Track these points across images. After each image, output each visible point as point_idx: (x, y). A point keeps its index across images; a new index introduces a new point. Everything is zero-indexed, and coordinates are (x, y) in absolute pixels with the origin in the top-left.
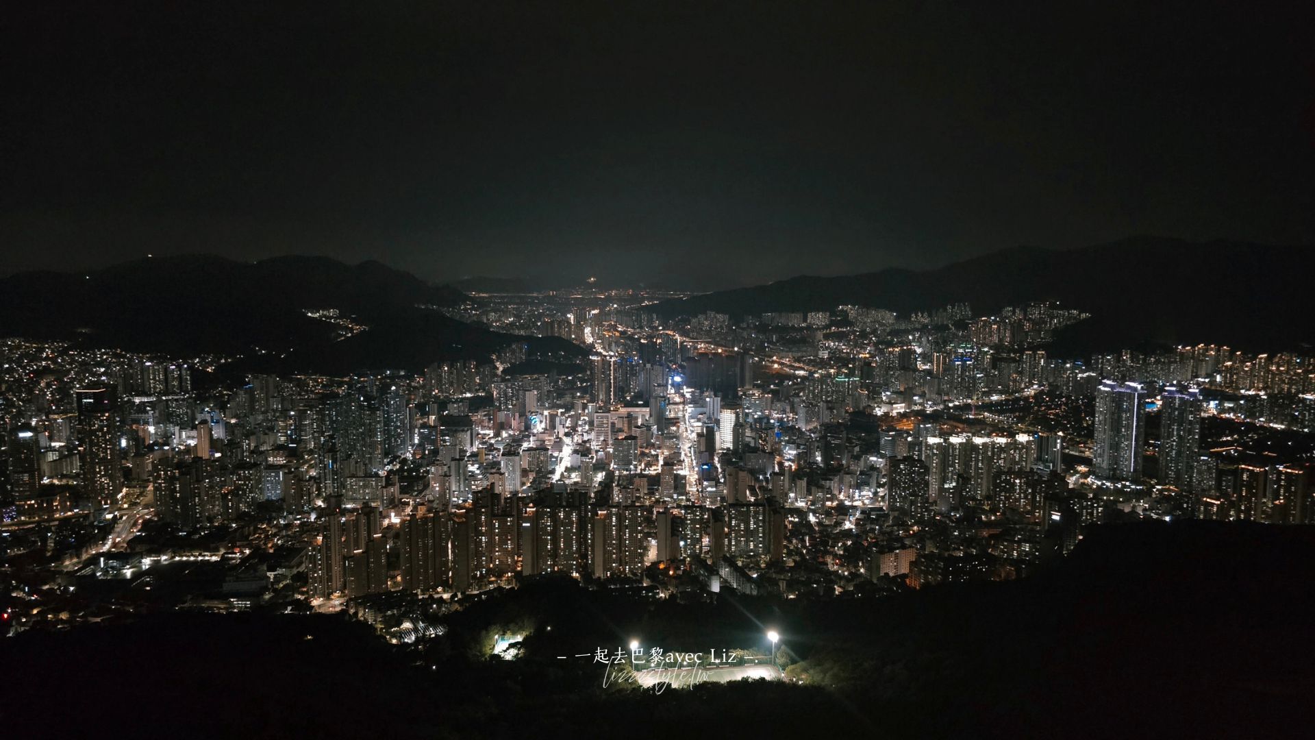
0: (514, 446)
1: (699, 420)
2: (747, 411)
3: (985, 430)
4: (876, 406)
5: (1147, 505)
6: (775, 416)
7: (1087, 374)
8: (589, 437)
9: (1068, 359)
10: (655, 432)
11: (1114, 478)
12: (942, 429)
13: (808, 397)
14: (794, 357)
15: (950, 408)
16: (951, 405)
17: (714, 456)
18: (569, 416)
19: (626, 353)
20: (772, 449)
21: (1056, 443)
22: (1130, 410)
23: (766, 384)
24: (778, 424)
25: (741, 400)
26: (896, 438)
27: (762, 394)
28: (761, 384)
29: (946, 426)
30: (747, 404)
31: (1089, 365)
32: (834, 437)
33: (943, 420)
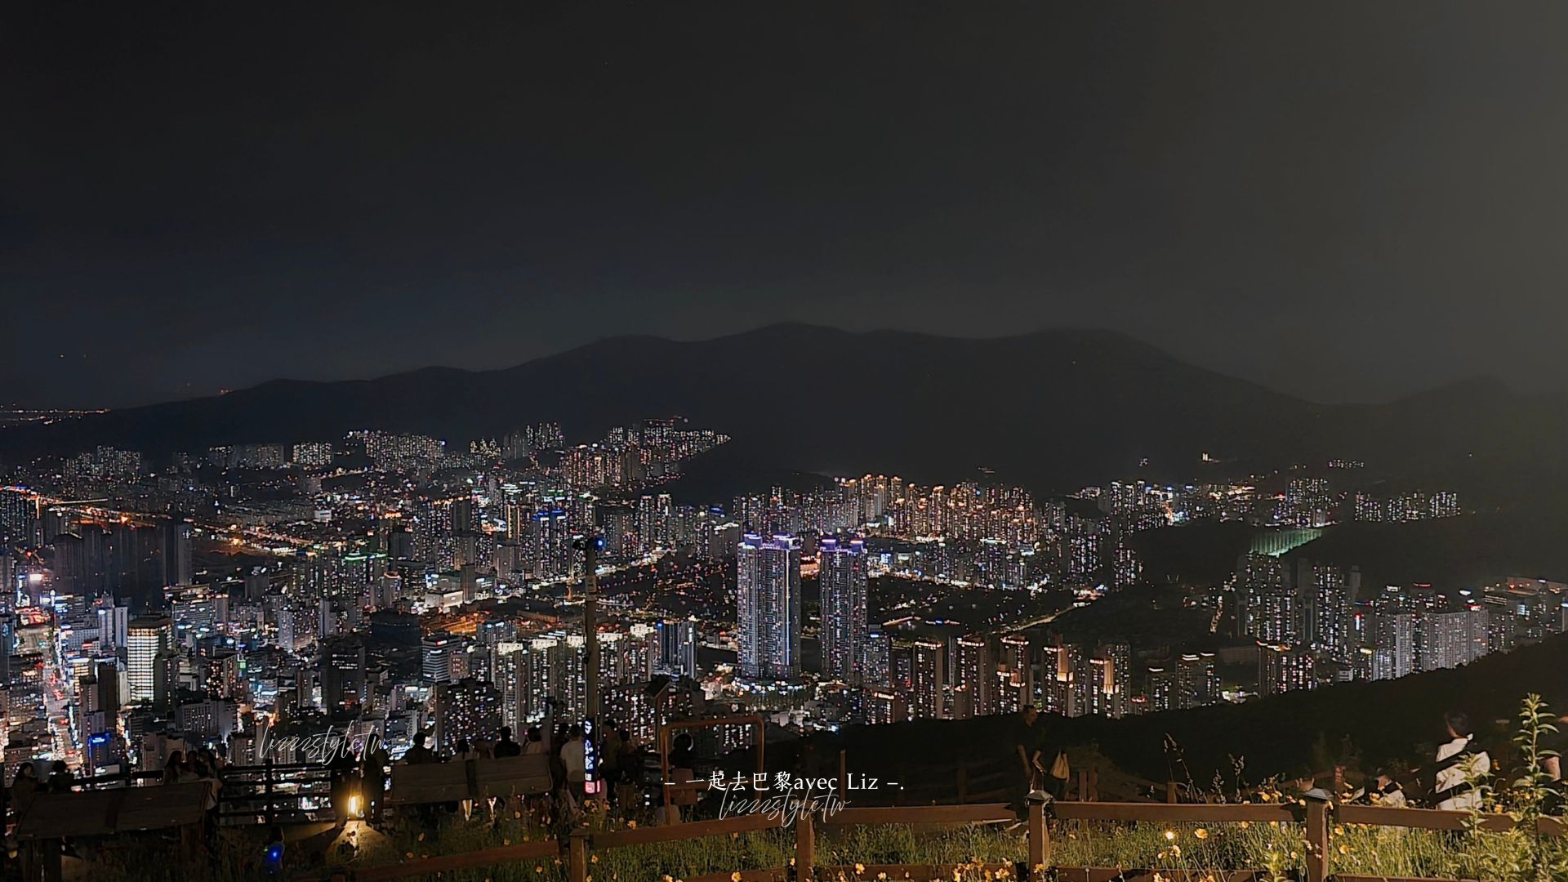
1: (84, 653)
2: (182, 627)
4: (415, 598)
5: (808, 713)
6: (237, 631)
7: (727, 525)
9: (701, 503)
11: (766, 677)
12: (524, 627)
13: (296, 593)
14: (270, 524)
15: (536, 592)
16: (536, 587)
17: (117, 717)
20: (231, 691)
21: (687, 633)
22: (781, 575)
23: (217, 574)
24: (243, 646)
25: (170, 608)
26: (449, 650)
27: (210, 594)
28: (209, 575)
29: (528, 623)
30: (182, 615)
31: (729, 512)
32: (344, 659)
33: (524, 613)
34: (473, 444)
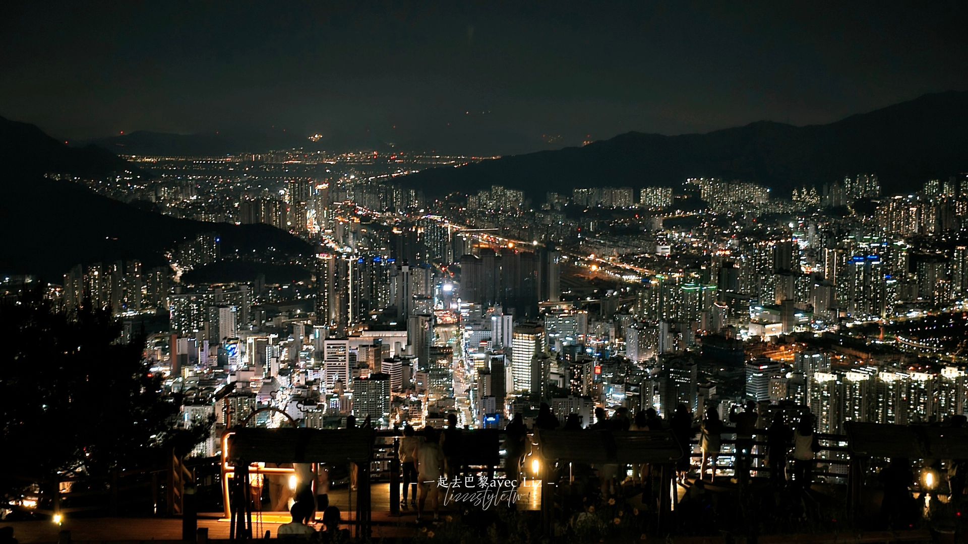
0: (202, 390)
1: (481, 350)
2: (552, 335)
3: (898, 361)
4: (740, 326)
6: (593, 342)
8: (316, 376)
10: (416, 368)
12: (838, 360)
13: (641, 314)
14: (621, 255)
15: (849, 330)
16: (849, 325)
17: (503, 402)
18: (285, 345)
19: (371, 249)
20: (588, 391)
23: (579, 295)
24: (598, 355)
25: (543, 319)
26: (770, 374)
27: (574, 309)
28: (573, 295)
29: (841, 357)
30: (552, 325)
32: (679, 373)
33: (838, 348)
34: (795, 192)
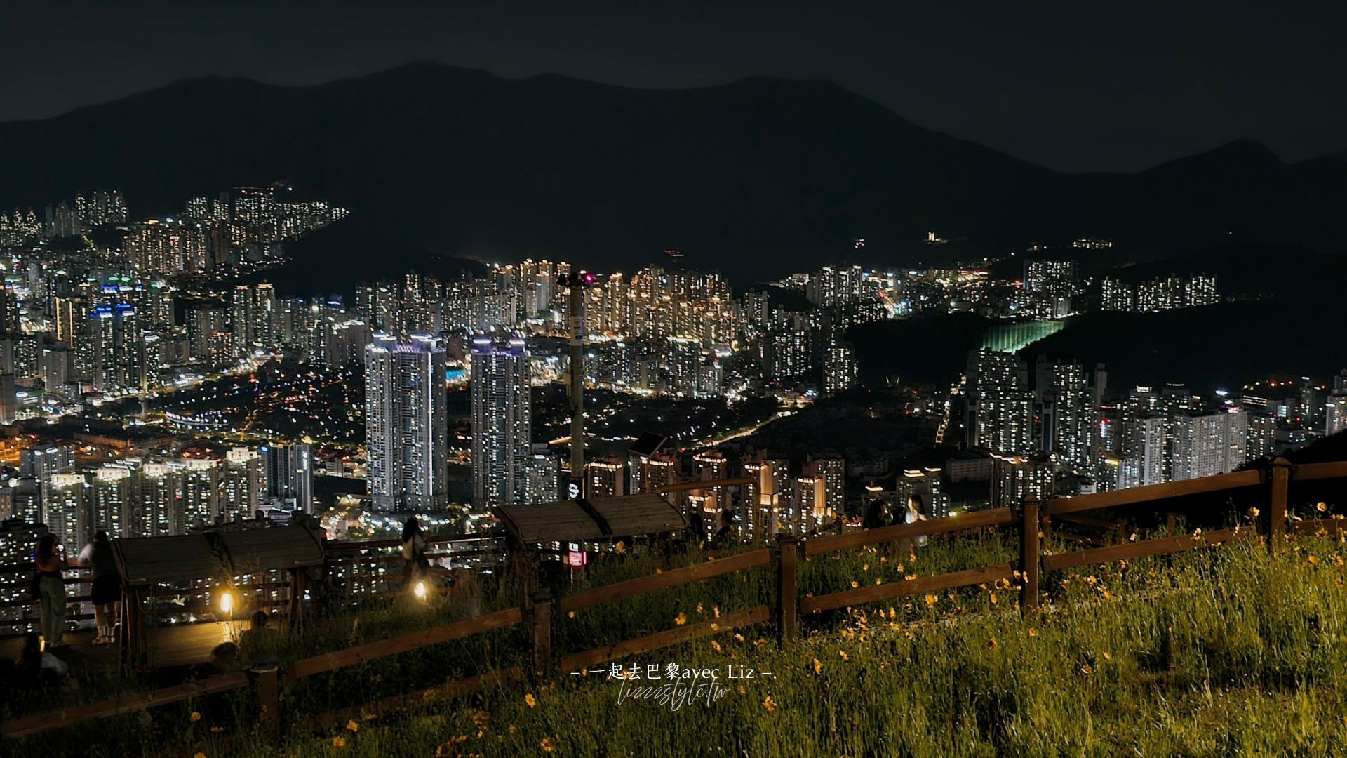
3: (168, 447)
7: (349, 323)
9: (315, 296)
12: (84, 454)
15: (97, 409)
16: (97, 403)
21: (300, 459)
22: (422, 386)
29: (89, 448)
31: (351, 307)
33: (83, 437)
34: (5, 218)
